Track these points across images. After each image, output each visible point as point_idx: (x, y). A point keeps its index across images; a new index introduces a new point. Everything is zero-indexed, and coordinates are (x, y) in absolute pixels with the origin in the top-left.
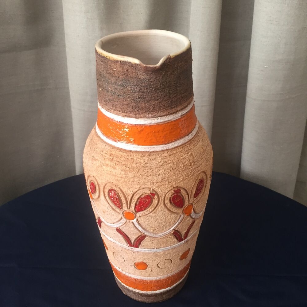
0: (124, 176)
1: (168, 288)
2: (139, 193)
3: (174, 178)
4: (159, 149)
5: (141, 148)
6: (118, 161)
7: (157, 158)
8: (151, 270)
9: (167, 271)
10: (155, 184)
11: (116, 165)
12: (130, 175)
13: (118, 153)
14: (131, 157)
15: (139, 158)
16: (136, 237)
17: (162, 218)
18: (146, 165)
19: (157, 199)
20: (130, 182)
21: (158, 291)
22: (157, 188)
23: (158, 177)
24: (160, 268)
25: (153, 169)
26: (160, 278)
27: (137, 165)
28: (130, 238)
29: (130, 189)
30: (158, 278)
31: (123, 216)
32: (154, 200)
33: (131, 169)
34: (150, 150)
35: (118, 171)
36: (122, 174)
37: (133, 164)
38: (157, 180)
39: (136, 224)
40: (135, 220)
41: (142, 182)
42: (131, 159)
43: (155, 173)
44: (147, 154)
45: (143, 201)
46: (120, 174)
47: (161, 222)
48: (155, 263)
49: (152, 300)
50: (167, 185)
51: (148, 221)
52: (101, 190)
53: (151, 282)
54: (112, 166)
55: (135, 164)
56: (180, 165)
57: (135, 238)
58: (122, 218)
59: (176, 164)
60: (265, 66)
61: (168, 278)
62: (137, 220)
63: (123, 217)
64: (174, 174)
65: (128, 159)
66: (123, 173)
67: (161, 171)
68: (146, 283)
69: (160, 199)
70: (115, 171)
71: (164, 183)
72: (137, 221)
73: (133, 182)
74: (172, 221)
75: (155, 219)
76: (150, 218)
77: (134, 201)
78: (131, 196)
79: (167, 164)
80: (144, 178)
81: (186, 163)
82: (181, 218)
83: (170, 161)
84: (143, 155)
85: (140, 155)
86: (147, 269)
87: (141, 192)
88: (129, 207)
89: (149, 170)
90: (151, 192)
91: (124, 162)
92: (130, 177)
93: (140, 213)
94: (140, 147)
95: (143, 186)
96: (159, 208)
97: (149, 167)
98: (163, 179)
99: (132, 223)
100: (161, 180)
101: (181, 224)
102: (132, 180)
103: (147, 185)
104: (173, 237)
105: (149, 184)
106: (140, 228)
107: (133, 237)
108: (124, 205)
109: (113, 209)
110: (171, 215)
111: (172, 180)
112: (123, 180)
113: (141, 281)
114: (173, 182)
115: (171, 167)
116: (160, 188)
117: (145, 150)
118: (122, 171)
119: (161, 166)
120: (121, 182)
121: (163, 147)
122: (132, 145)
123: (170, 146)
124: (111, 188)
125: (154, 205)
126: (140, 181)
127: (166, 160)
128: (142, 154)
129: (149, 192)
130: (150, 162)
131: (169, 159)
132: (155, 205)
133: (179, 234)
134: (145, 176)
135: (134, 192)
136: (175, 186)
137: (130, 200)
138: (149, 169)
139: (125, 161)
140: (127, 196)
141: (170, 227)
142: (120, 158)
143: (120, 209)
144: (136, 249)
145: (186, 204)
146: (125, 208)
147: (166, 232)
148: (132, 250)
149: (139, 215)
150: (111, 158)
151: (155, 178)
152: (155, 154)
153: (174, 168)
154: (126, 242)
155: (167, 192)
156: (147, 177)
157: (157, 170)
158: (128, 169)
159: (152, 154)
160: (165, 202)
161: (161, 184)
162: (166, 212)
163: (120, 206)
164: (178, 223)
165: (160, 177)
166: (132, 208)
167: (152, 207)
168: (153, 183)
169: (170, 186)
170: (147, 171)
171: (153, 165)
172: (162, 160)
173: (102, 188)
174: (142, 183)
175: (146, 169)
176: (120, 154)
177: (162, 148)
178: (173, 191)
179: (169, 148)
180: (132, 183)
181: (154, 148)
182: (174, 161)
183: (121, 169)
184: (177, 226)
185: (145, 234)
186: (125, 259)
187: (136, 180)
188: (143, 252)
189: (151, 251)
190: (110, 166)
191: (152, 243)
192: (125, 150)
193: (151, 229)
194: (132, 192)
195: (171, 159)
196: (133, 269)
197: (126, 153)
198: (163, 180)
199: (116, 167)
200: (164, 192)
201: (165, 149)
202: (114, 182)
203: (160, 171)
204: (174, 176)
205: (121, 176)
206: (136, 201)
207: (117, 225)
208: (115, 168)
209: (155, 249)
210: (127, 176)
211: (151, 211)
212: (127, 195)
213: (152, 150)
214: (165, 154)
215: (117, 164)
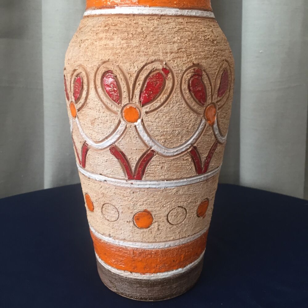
0: (125, 45)
1: (180, 270)
2: (146, 69)
3: (194, 50)
4: (172, 13)
5: (149, 9)
6: (117, 30)
7: (171, 23)
8: (157, 228)
9: (179, 233)
10: (169, 55)
11: (114, 34)
12: (134, 43)
13: (116, 20)
14: (134, 22)
15: (146, 22)
16: (140, 156)
17: (177, 117)
18: (156, 30)
19: (172, 81)
20: (135, 53)
21: (166, 273)
22: (171, 61)
23: (172, 45)
24: (170, 224)
25: (165, 35)
26: (170, 246)
27: (143, 29)
28: (130, 161)
29: (134, 64)
30: (166, 246)
31: (122, 117)
32: (167, 81)
33: (135, 36)
34: (160, 12)
35: (117, 41)
36: (123, 44)
37: (137, 29)
38: (171, 49)
39: (140, 128)
40: (139, 121)
41: (151, 51)
42: (135, 23)
43: (168, 39)
44: (156, 18)
45: (152, 82)
46: (119, 44)
47: (175, 124)
48: (164, 212)
49: (157, 294)
50: (184, 59)
51: (157, 120)
52: (90, 81)
53: (157, 252)
54: (109, 37)
55: (141, 29)
56: (201, 37)
57: (137, 159)
58: (120, 122)
59: (195, 34)
60: (261, 51)
61: (181, 248)
62: (142, 120)
63: (122, 120)
64: (193, 46)
65: (130, 24)
66: (124, 42)
67: (176, 38)
68: (149, 256)
69: (176, 81)
70: (112, 42)
71: (181, 55)
72: (142, 123)
73: (139, 52)
74: (191, 126)
75: (168, 118)
76: (161, 114)
77: (139, 84)
78: (135, 75)
79: (183, 31)
80: (153, 45)
81: (207, 38)
82: (202, 124)
83: (187, 29)
84: (151, 18)
85: (147, 17)
86: (152, 226)
87: (150, 67)
88: (131, 97)
89: (160, 36)
90: (163, 67)
91: (125, 29)
92: (133, 46)
93: (147, 108)
94: (147, 8)
95: (153, 58)
96: (174, 96)
97: (160, 33)
98: (179, 49)
99: (134, 128)
100: (176, 49)
101: (202, 138)
102: (136, 50)
103: (158, 56)
104: (190, 160)
105: (161, 54)
106: (146, 138)
107: (134, 158)
108: (125, 95)
109: (107, 108)
110: (190, 113)
111: (191, 52)
112: (124, 51)
113: (143, 252)
114: (192, 56)
115: (189, 36)
116: (176, 60)
117: (154, 12)
118: (122, 40)
119: (176, 33)
120: (121, 55)
121: (177, 11)
122: (135, 7)
123: (185, 12)
124: (106, 70)
125: (167, 90)
126: (148, 50)
127: (182, 27)
128: (149, 17)
129: (161, 67)
130: (161, 27)
131: (186, 26)
132: (169, 91)
133: (198, 156)
134: (155, 43)
135: (140, 68)
136: (195, 62)
137: (133, 82)
138: (159, 34)
139: (126, 27)
140: (128, 76)
141: (188, 139)
142: (119, 25)
143: (119, 104)
144: (138, 182)
145: (209, 101)
146: (125, 101)
147: (181, 147)
148: (132, 186)
149: (145, 111)
150: (107, 28)
151: (169, 46)
152: (167, 18)
153: (193, 38)
154: (124, 172)
155: (184, 69)
156: (158, 44)
157: (170, 36)
158: (131, 36)
159: (162, 17)
160: (182, 86)
161: (177, 56)
162: (183, 106)
163: (118, 100)
164: (197, 133)
165: (176, 45)
166: (136, 99)
167: (164, 94)
168: (167, 53)
169: (189, 60)
170: (157, 36)
171: (165, 30)
172: (177, 25)
173: (92, 76)
174: (150, 53)
175: (157, 34)
176: (119, 21)
177: (176, 13)
178: (192, 70)
179: (185, 15)
180: (136, 53)
181: (165, 10)
182: (192, 30)
183: (121, 38)
184: (196, 139)
185: (153, 149)
186: (120, 211)
187: (143, 49)
188: (148, 188)
189: (159, 186)
190: (106, 38)
191: (162, 167)
192: (127, 15)
193: (162, 137)
194: (136, 69)
195: (188, 27)
196: (131, 228)
197: (128, 18)
198: (179, 51)
199: (113, 37)
200: (181, 68)
201: (180, 14)
202: (111, 58)
203: (174, 38)
204: (194, 49)
205: (121, 46)
206: (141, 83)
207: (111, 139)
208: (112, 39)
209: (166, 181)
210: (130, 45)
211: (162, 100)
212: (130, 75)
213: (163, 13)
214: (180, 20)
215: (116, 33)
